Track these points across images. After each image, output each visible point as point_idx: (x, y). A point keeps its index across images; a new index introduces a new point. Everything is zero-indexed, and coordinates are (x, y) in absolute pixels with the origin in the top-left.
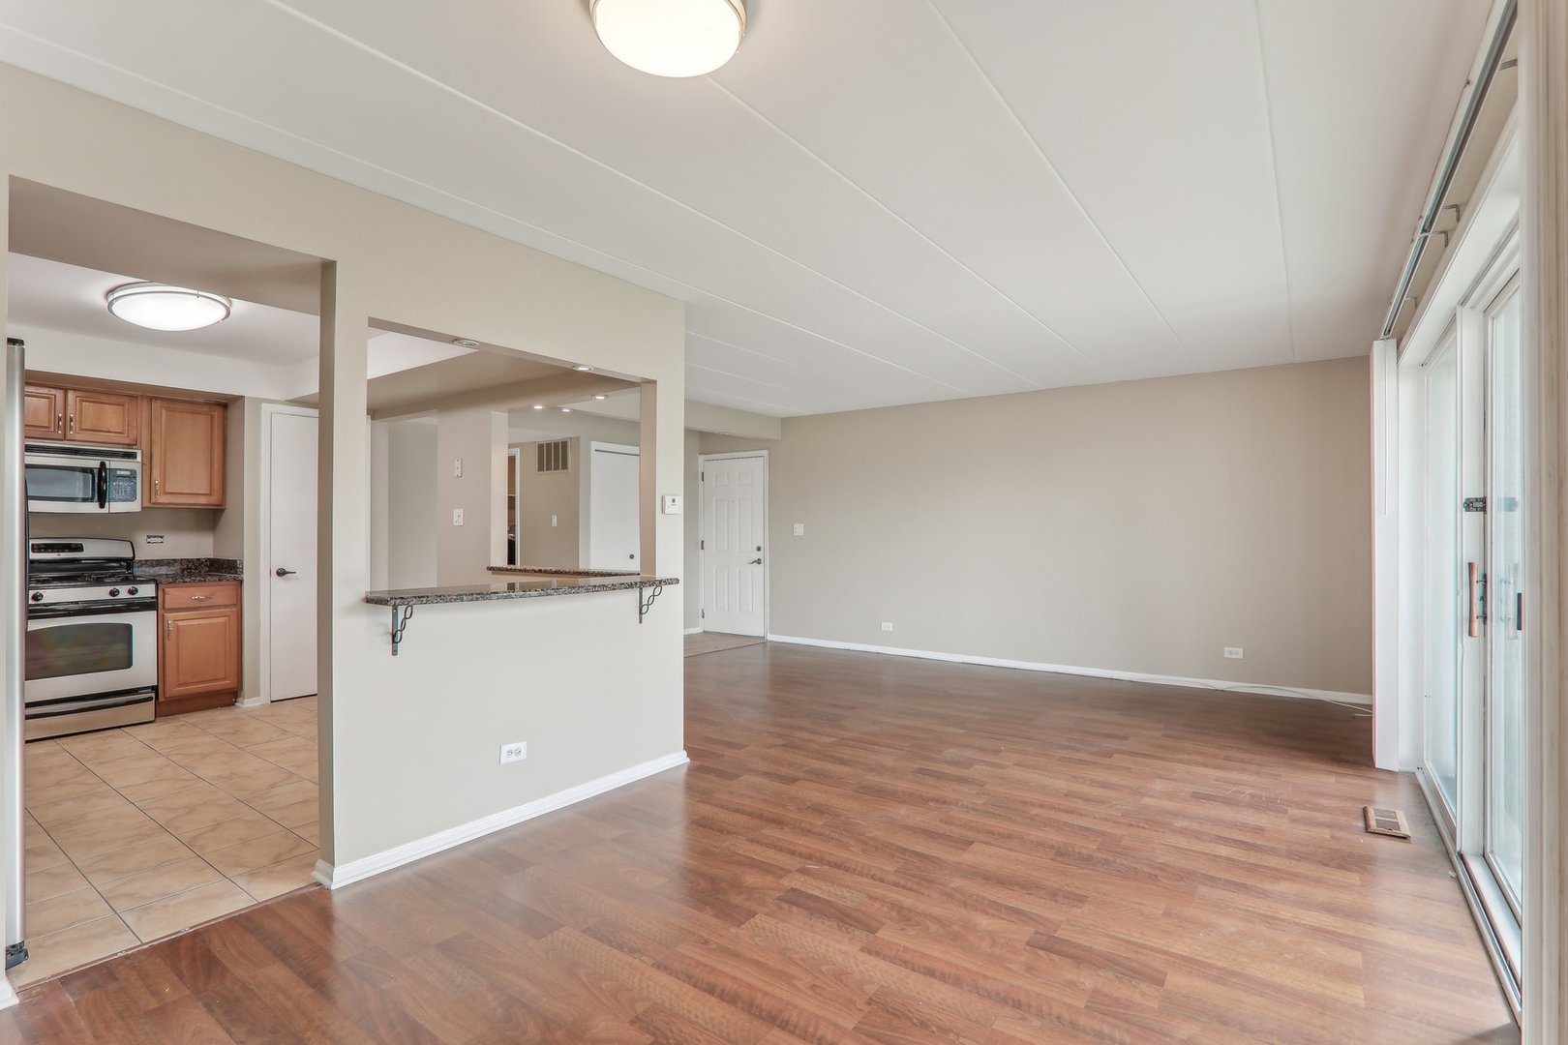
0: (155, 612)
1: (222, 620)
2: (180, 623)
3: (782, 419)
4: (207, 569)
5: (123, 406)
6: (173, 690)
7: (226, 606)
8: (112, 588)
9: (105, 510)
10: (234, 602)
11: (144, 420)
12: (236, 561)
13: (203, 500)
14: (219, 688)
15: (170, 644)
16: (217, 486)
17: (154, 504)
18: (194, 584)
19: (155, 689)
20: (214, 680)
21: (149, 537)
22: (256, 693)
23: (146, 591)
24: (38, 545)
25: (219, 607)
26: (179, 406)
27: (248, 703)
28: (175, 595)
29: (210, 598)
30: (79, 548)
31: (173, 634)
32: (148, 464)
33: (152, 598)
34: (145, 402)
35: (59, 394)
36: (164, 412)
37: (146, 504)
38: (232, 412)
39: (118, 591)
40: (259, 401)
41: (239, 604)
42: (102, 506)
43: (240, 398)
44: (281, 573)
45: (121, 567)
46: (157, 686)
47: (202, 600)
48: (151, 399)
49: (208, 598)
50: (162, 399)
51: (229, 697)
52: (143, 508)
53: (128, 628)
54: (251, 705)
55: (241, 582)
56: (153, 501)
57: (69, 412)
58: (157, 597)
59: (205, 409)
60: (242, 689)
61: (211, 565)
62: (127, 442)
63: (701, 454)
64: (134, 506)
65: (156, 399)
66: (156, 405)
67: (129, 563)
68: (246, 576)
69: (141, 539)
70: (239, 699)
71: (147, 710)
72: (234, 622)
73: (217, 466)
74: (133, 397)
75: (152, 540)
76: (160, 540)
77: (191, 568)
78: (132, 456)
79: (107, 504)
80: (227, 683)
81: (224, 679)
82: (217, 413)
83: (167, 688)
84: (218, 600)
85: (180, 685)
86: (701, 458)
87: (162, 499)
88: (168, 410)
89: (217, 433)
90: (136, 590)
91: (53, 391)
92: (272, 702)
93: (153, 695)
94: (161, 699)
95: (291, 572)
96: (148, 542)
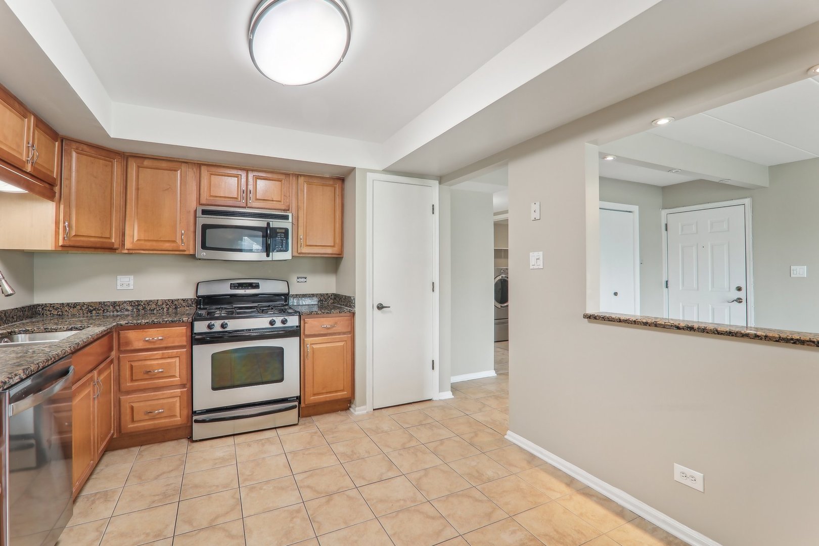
0: (299, 338)
1: (341, 344)
2: (315, 346)
3: (770, 167)
4: (331, 301)
5: (281, 181)
6: (311, 399)
7: (344, 333)
8: (271, 318)
9: (270, 259)
10: (349, 329)
11: (294, 193)
12: (350, 297)
13: (329, 251)
14: (340, 397)
15: (308, 363)
16: (338, 241)
17: (300, 254)
18: (323, 315)
19: (298, 398)
20: (336, 391)
21: (298, 278)
22: (364, 403)
23: (293, 321)
24: (234, 284)
25: (339, 334)
26: (315, 181)
27: (358, 411)
28: (312, 325)
29: (334, 327)
30: (257, 286)
31: (310, 355)
32: (296, 224)
33: (297, 326)
34: (294, 178)
35: (244, 174)
36: (305, 185)
37: (295, 254)
38: (348, 184)
39: (274, 321)
40: (365, 171)
41: (352, 332)
42: (268, 255)
43: (353, 169)
44: (380, 307)
45: (281, 300)
46: (300, 396)
47: (328, 329)
48: (298, 176)
49: (333, 327)
50: (304, 176)
51: (344, 404)
52: (293, 256)
53: (281, 351)
54: (360, 412)
55: (354, 314)
56: (299, 252)
57: (249, 187)
58: (300, 326)
59: (331, 182)
60: (354, 398)
61: (335, 299)
62: (283, 208)
63: (664, 208)
64: (287, 256)
65: (301, 175)
66: (301, 180)
67: (286, 296)
68: (357, 310)
69: (293, 279)
70: (353, 406)
71: (292, 416)
72: (349, 343)
73: (338, 225)
74: (287, 175)
75: (300, 280)
76: (304, 280)
77: (322, 301)
78: (286, 218)
79: (271, 253)
80: (344, 394)
81: (343, 390)
82: (338, 185)
83: (306, 397)
84: (339, 328)
85: (314, 395)
86: (664, 213)
87: (305, 250)
88: (309, 184)
89: (338, 201)
90: (286, 320)
91: (240, 172)
92: (374, 410)
93: (296, 403)
94: (303, 405)
95: (387, 307)
96: (298, 282)
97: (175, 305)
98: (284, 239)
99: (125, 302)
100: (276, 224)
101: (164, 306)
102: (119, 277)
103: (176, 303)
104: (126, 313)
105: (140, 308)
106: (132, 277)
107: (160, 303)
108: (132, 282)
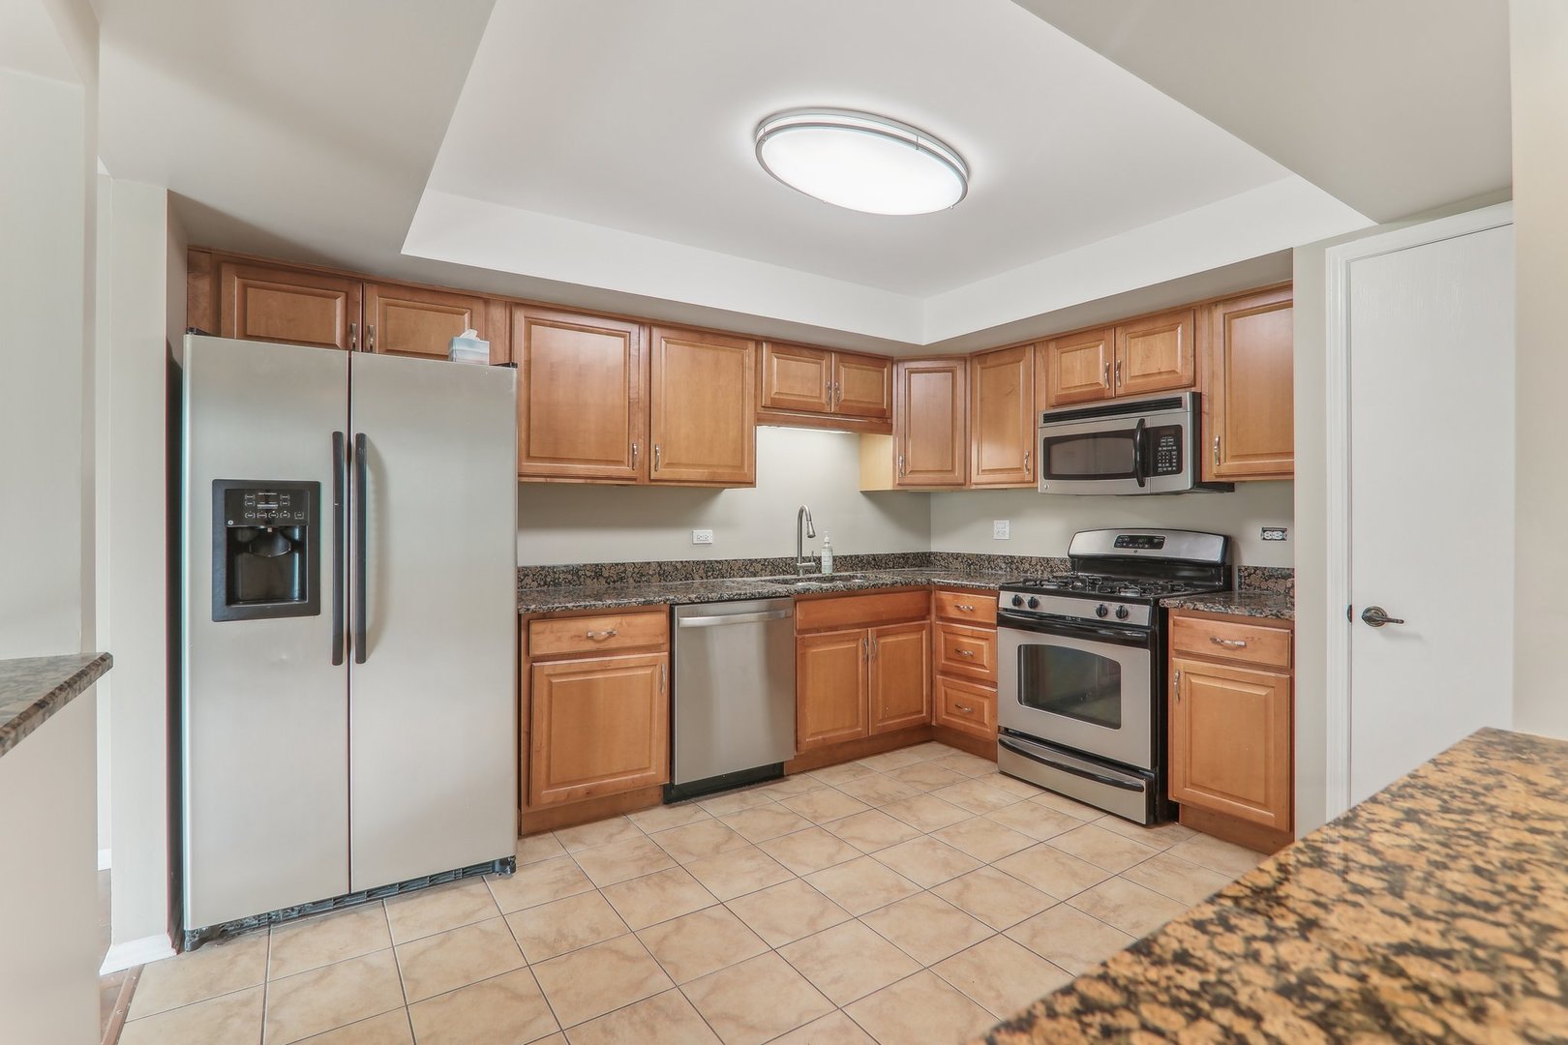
1: (1262, 692)
2: (1194, 679)
5: (1176, 329)
7: (1272, 668)
9: (1145, 489)
10: (1277, 660)
17: (1218, 476)
18: (1217, 617)
21: (1265, 530)
25: (1257, 666)
29: (1244, 646)
32: (1209, 413)
34: (1204, 313)
35: (1109, 336)
37: (1209, 478)
39: (1106, 610)
41: (1288, 668)
42: (1142, 484)
44: (1376, 618)
47: (1230, 649)
48: (1210, 307)
49: (1241, 645)
53: (1118, 670)
55: (1292, 624)
56: (1214, 470)
57: (1118, 357)
65: (1215, 303)
66: (1217, 315)
68: (1301, 615)
69: (1248, 533)
74: (1188, 312)
75: (1267, 535)
76: (1283, 534)
78: (1177, 403)
79: (1148, 479)
80: (1266, 813)
81: (1264, 807)
83: (1176, 782)
84: (1260, 654)
85: (1193, 785)
87: (1228, 468)
88: (1234, 317)
90: (1126, 612)
91: (1104, 335)
93: (1143, 783)
95: (1397, 621)
96: (1264, 539)
97: (1051, 567)
98: (1174, 448)
99: (999, 557)
100: (1155, 419)
101: (1038, 567)
102: (995, 522)
103: (1051, 563)
104: (1000, 572)
105: (1014, 566)
106: (1007, 522)
107: (1033, 563)
108: (1007, 530)
